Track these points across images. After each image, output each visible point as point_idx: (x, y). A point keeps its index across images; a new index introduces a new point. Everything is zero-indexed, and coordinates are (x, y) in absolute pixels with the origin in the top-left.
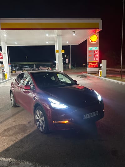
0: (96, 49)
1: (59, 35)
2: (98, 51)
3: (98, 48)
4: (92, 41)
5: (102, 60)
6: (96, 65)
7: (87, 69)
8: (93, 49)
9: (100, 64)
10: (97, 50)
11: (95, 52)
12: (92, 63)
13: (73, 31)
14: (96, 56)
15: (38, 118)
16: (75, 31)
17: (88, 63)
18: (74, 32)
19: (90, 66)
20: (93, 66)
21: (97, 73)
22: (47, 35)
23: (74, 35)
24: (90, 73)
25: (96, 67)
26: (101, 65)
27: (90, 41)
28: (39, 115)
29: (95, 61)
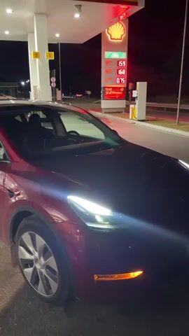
0: (121, 57)
1: (41, 14)
2: (124, 63)
3: (124, 55)
4: (113, 37)
5: (138, 83)
6: (120, 93)
7: (103, 101)
8: (115, 56)
9: (134, 91)
10: (123, 60)
11: (120, 63)
12: (113, 88)
13: (76, 6)
14: (120, 72)
15: (28, 256)
16: (81, 6)
17: (105, 88)
18: (79, 7)
19: (109, 95)
20: (115, 95)
21: (122, 112)
22: (9, 11)
23: (77, 16)
24: (107, 111)
25: (120, 98)
26: (135, 94)
27: (109, 36)
28: (31, 249)
29: (119, 84)
